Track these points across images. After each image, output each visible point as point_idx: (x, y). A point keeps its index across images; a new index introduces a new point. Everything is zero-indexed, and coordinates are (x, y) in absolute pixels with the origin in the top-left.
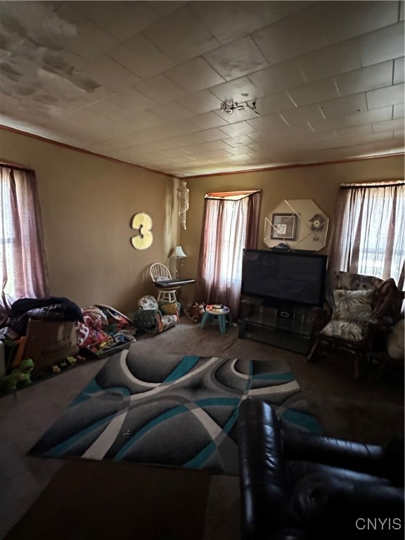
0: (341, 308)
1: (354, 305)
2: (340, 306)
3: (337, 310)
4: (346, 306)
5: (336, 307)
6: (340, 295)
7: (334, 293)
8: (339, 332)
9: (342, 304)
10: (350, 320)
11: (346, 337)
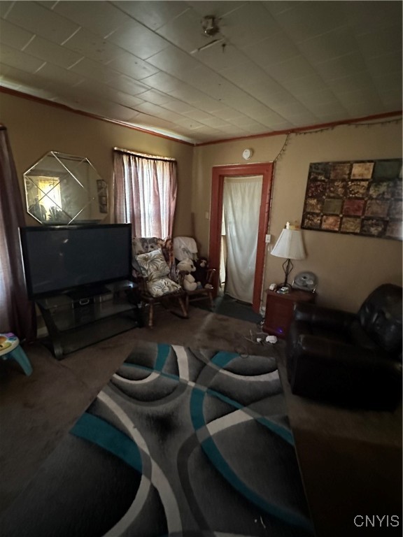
0: (152, 270)
1: (158, 263)
2: (150, 269)
3: (149, 273)
4: (155, 267)
5: (147, 271)
6: (146, 259)
7: (138, 259)
8: (167, 290)
9: (151, 266)
10: (161, 277)
11: (172, 290)
